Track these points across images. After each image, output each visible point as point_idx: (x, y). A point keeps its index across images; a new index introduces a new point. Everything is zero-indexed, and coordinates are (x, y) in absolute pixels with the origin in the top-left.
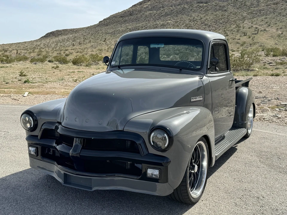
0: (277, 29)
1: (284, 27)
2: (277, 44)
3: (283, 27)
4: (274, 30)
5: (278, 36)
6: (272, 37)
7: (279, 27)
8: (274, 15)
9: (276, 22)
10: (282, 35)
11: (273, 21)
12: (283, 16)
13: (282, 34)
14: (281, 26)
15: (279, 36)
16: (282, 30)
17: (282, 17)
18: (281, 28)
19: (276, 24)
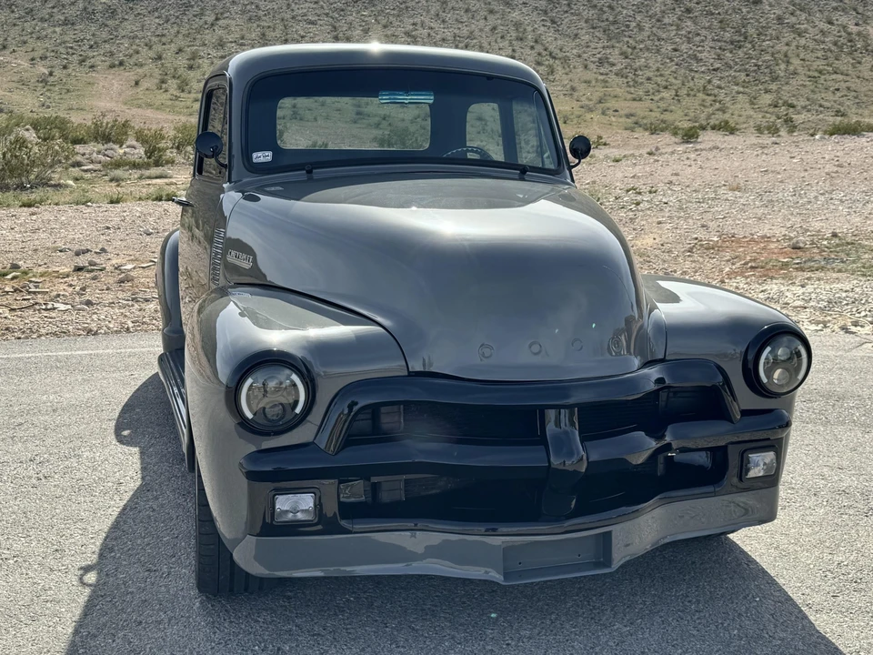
0: (33, 59)
1: (52, 54)
2: (48, 107)
3: (48, 54)
4: (26, 65)
5: (41, 82)
6: (22, 82)
7: (37, 54)
8: (12, 15)
9: (25, 38)
10: (51, 79)
11: (14, 32)
12: (43, 20)
13: (51, 74)
14: (42, 52)
15: (44, 81)
16: (47, 62)
17: (39, 23)
18: (43, 58)
19: (25, 43)
